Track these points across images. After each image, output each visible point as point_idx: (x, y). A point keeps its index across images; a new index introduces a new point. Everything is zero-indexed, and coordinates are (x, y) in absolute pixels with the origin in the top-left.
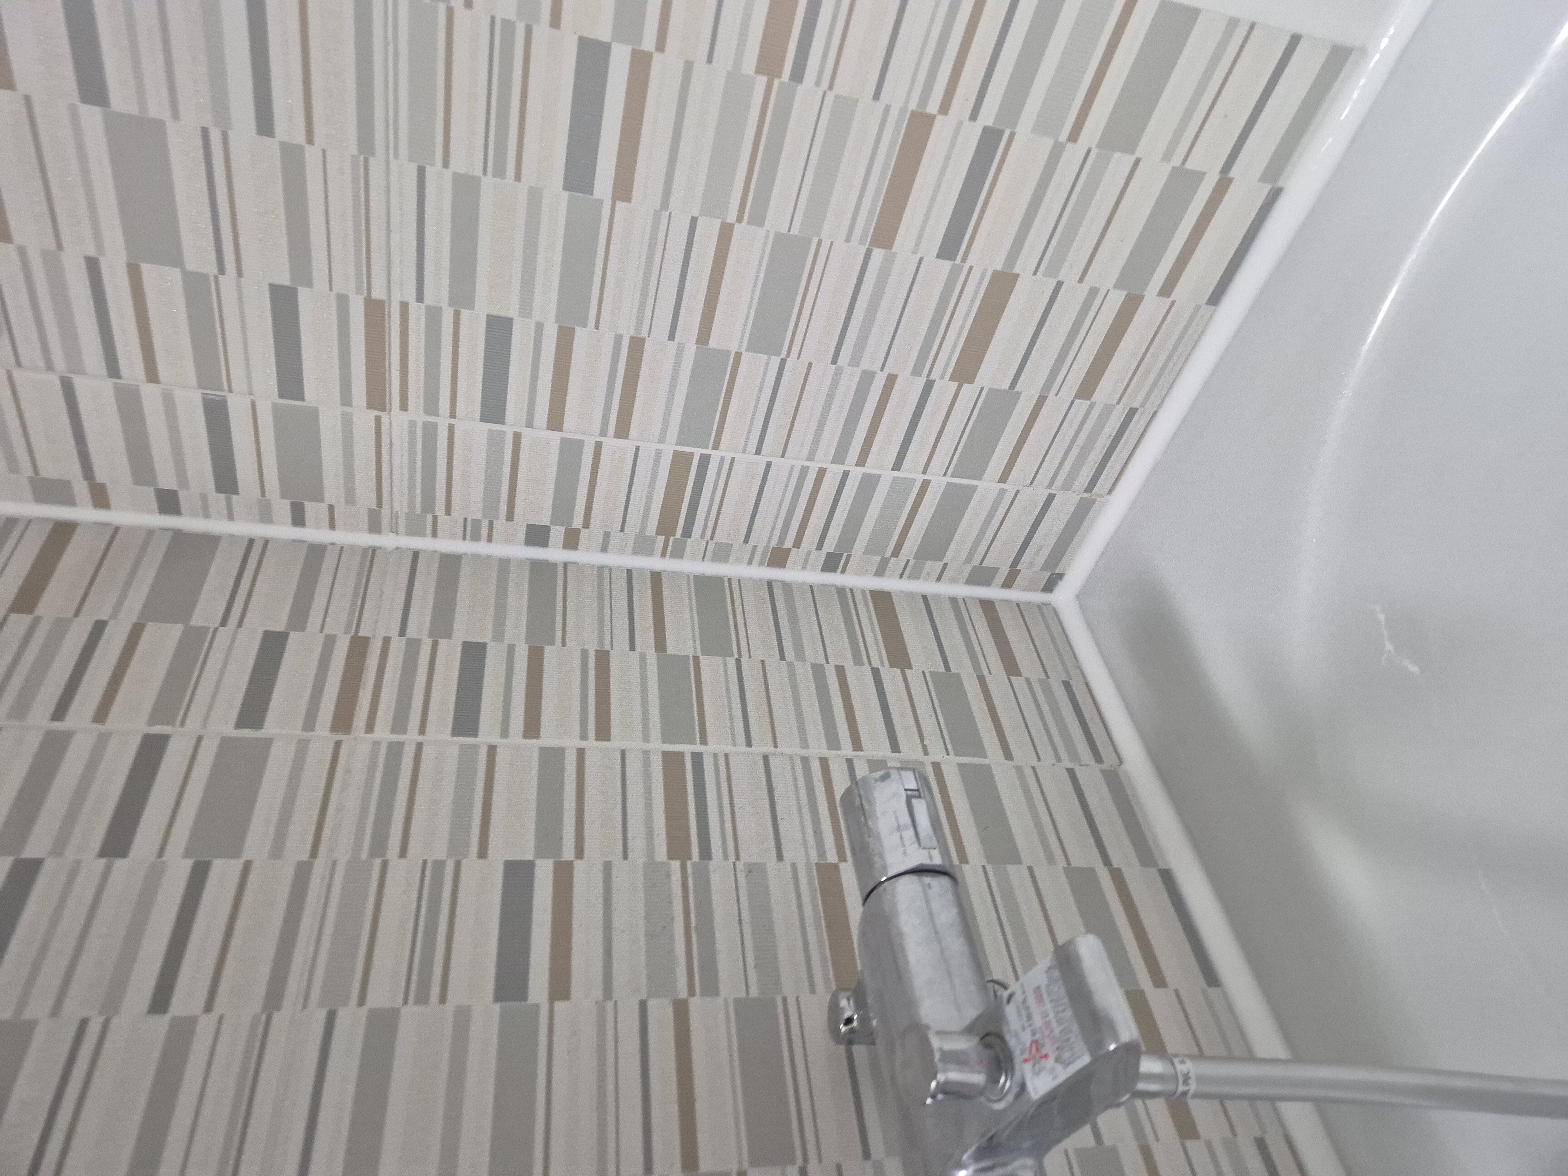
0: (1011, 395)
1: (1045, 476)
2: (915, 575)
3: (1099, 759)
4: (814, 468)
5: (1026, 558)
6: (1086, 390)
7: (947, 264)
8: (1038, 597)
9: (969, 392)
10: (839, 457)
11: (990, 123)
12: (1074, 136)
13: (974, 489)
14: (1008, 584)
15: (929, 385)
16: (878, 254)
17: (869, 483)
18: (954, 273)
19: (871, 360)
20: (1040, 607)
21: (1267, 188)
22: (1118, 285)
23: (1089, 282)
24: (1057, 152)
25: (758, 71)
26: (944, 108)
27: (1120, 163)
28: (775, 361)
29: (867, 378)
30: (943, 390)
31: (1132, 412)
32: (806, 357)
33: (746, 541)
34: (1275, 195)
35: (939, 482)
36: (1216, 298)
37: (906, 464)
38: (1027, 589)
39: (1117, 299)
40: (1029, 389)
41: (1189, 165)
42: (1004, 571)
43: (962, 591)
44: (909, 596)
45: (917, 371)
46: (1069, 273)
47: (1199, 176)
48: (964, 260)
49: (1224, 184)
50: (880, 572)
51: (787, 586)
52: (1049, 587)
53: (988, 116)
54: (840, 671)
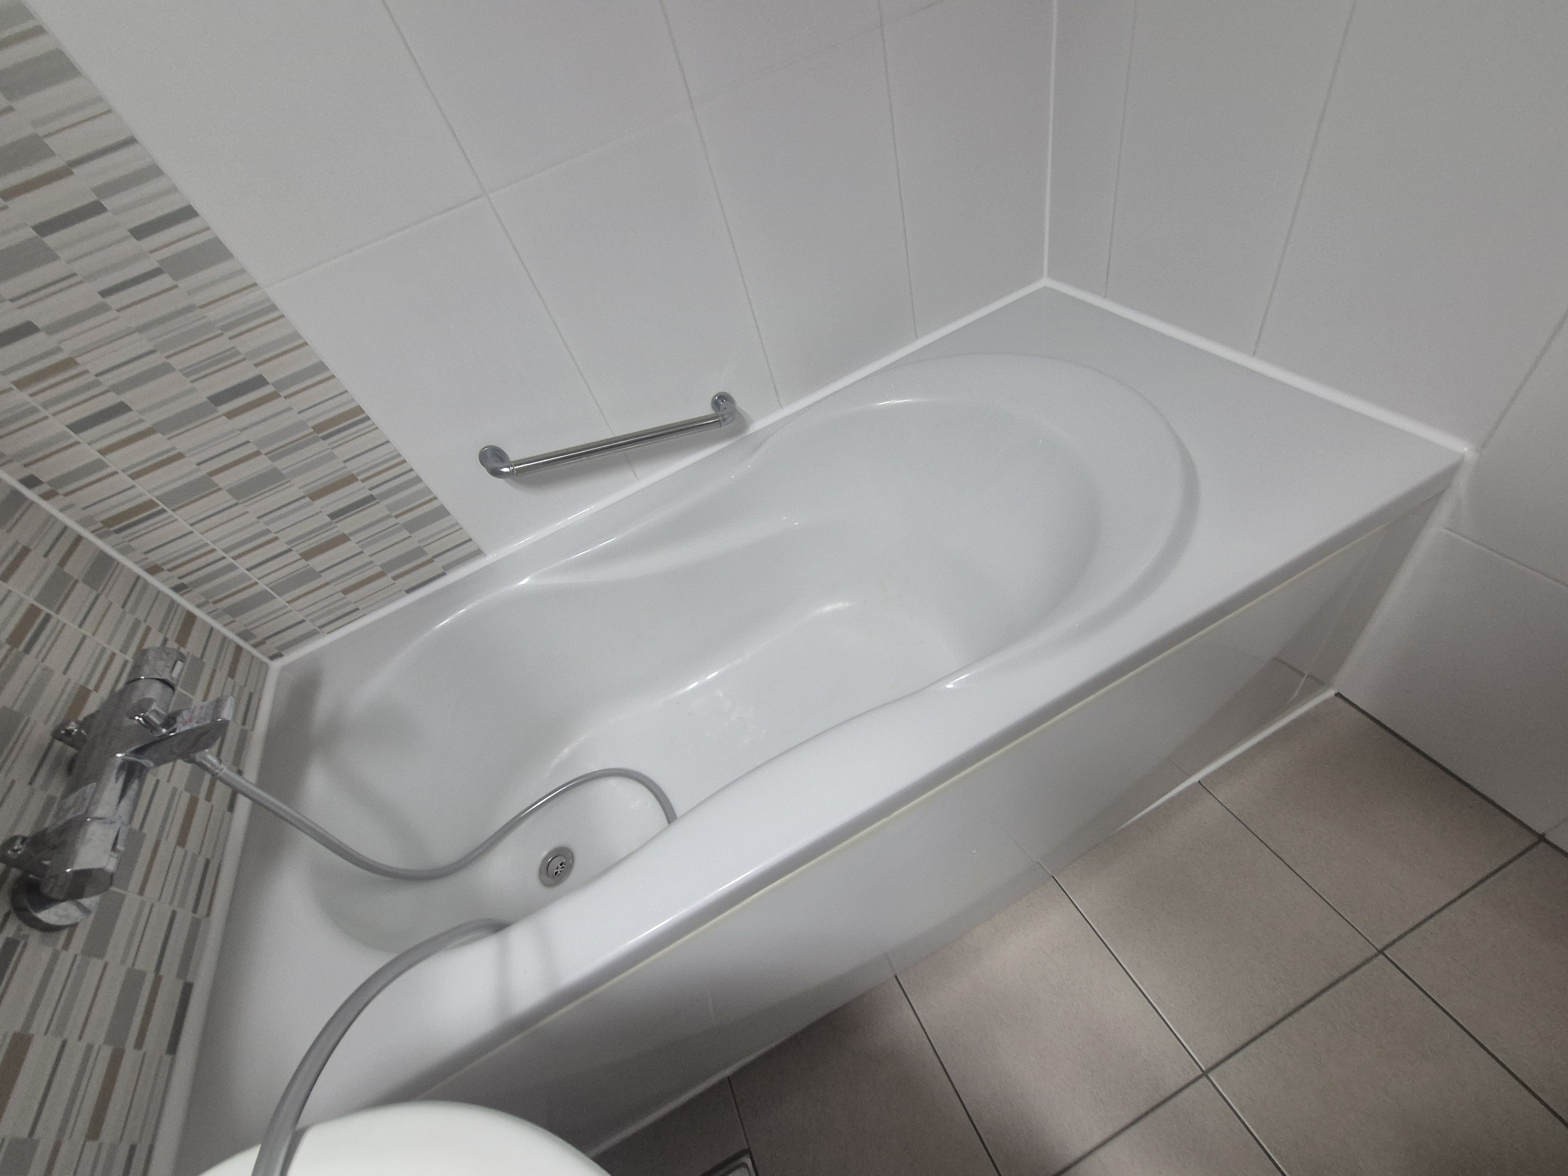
0: (318, 574)
1: (307, 611)
2: (215, 618)
3: (244, 724)
4: (212, 546)
5: (271, 640)
6: (346, 591)
7: (329, 519)
8: (264, 659)
9: (303, 563)
10: (226, 550)
11: (374, 494)
12: (396, 517)
13: (273, 598)
14: (255, 646)
15: (290, 550)
16: (308, 499)
17: (231, 568)
18: (330, 524)
19: (273, 527)
20: (262, 663)
21: (442, 570)
22: (381, 566)
23: (372, 558)
24: (388, 517)
25: (313, 428)
26: (363, 481)
27: (405, 534)
28: (234, 501)
29: (267, 532)
30: (294, 555)
31: (357, 609)
32: (248, 509)
33: (146, 553)
34: (443, 574)
35: (262, 586)
36: (409, 591)
37: (254, 571)
38: (263, 654)
39: (378, 569)
40: (326, 577)
41: (424, 548)
42: (259, 639)
43: (231, 636)
44: (205, 623)
45: (288, 543)
46: (368, 551)
47: (425, 553)
48: (336, 522)
49: (430, 561)
50: (199, 606)
51: (146, 584)
52: (273, 658)
53: (375, 492)
54: (148, 630)
